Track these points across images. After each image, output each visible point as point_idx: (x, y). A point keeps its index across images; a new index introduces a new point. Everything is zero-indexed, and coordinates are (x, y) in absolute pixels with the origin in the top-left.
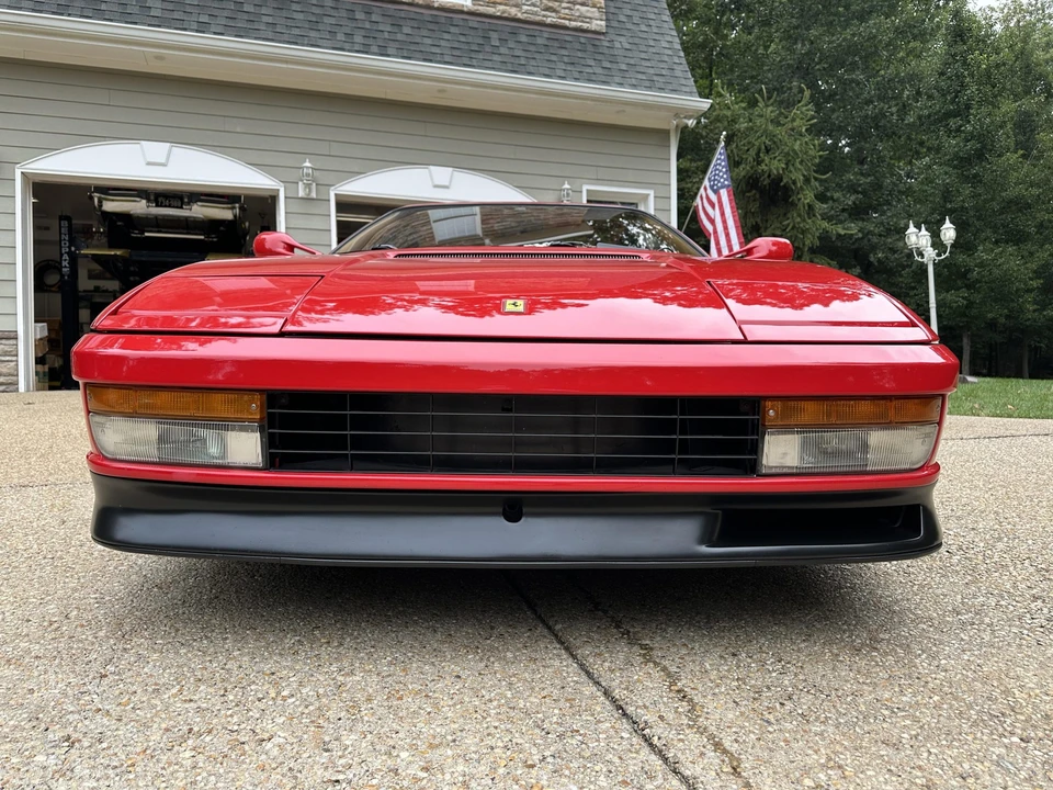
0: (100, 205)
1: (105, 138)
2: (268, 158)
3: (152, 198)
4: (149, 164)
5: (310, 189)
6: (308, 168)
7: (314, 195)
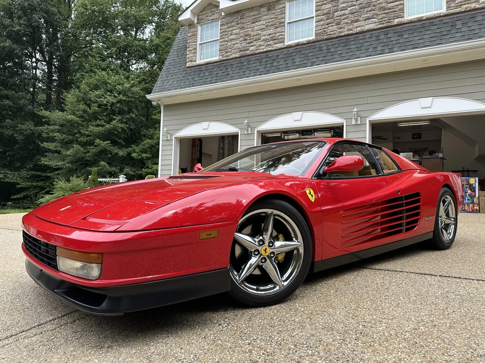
0: (284, 138)
1: (280, 114)
2: (340, 110)
3: (301, 132)
4: (295, 121)
5: (356, 120)
6: (355, 111)
7: (359, 123)
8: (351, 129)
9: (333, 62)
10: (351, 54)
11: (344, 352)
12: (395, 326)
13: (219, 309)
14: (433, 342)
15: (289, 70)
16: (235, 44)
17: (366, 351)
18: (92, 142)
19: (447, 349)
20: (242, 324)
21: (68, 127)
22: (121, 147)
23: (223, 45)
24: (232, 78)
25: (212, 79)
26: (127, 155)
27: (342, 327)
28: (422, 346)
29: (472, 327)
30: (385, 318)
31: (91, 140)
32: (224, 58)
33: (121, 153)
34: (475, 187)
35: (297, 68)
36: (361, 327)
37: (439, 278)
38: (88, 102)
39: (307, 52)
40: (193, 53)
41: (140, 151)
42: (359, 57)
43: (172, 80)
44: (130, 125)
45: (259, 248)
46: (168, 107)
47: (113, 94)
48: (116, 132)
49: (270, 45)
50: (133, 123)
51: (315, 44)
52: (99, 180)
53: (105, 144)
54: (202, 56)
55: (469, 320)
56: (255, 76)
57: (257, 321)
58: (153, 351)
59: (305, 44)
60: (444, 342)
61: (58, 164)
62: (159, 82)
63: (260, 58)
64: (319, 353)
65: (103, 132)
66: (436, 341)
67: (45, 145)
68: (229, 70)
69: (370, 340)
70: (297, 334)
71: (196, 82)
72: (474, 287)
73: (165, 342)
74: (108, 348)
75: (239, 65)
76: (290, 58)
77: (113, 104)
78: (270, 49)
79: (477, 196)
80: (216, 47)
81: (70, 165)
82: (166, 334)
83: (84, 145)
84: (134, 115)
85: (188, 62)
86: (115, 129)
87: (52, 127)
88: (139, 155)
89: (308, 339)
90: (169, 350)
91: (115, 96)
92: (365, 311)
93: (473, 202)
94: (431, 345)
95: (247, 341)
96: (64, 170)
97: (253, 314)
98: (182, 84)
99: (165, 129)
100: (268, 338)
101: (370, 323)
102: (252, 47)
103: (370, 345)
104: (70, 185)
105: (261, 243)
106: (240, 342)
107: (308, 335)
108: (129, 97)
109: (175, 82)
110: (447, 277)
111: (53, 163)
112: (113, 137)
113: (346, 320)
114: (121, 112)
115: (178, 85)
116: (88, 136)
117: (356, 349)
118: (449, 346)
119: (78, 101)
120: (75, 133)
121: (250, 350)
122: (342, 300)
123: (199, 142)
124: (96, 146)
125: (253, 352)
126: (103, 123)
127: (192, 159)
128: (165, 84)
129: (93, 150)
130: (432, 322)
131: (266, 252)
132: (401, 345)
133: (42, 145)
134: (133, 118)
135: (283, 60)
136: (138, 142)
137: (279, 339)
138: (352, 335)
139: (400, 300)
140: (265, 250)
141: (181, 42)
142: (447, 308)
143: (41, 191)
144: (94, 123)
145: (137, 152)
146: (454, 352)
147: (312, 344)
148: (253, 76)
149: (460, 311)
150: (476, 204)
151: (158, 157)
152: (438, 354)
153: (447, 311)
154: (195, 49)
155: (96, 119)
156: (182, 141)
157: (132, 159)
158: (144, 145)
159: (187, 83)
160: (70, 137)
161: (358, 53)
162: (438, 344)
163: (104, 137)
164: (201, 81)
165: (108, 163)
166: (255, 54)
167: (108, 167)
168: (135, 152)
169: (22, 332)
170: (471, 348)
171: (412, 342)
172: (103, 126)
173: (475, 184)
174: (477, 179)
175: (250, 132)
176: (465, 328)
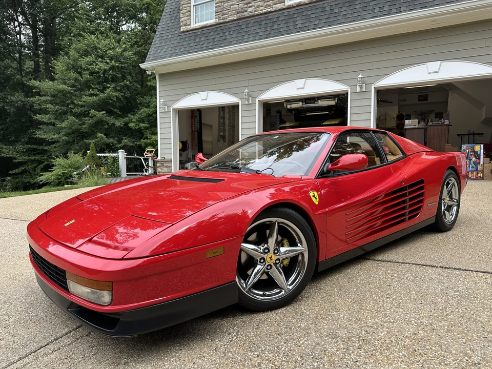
0: (287, 107)
1: (283, 82)
2: (344, 77)
3: (304, 101)
4: (298, 89)
5: (361, 87)
6: (360, 78)
7: (364, 90)
8: (355, 97)
9: (337, 24)
10: (356, 14)
11: (348, 363)
12: (396, 330)
13: (228, 315)
14: (431, 349)
15: (291, 33)
16: (232, 5)
17: (368, 361)
18: (87, 113)
19: (444, 357)
20: (250, 333)
21: (60, 98)
22: (118, 116)
23: (219, 6)
24: (230, 44)
25: (208, 45)
26: (124, 125)
27: (346, 334)
28: (420, 354)
29: (468, 331)
30: (387, 322)
31: (86, 111)
32: (221, 21)
33: (118, 124)
34: (480, 154)
35: (299, 32)
36: (363, 333)
37: (439, 270)
38: (79, 70)
39: (309, 13)
40: (187, 16)
41: (137, 120)
42: (365, 19)
43: (166, 47)
44: (124, 93)
45: (265, 256)
46: (164, 76)
47: (105, 60)
48: (111, 101)
49: (270, 5)
50: (128, 90)
51: (317, 4)
52: (98, 155)
53: (100, 114)
54: (197, 19)
55: (466, 322)
56: (255, 40)
57: (265, 328)
58: (167, 367)
59: (307, 4)
60: (441, 349)
61: (53, 137)
62: (153, 49)
63: (259, 20)
64: (324, 365)
65: (98, 102)
66: (434, 348)
67: (38, 117)
68: (227, 34)
69: (372, 349)
70: (303, 343)
71: (192, 48)
72: (473, 281)
73: (178, 356)
74: (124, 364)
75: (237, 28)
76: (292, 20)
77: (105, 71)
78: (269, 10)
79: (482, 163)
80: (212, 8)
81: (67, 138)
82: (179, 346)
83: (78, 116)
84: (128, 82)
85: (182, 26)
86: (109, 98)
87: (43, 98)
88: (137, 125)
89: (313, 349)
90: (183, 366)
91: (106, 62)
92: (368, 313)
93: (477, 170)
94: (429, 352)
95: (256, 353)
96: (61, 143)
97: (261, 320)
98: (177, 51)
99: (162, 100)
100: (276, 349)
101: (372, 327)
102: (250, 8)
103: (372, 355)
104: (69, 161)
105: (266, 251)
106: (249, 354)
107: (314, 344)
108: (122, 63)
109: (170, 49)
110: (447, 268)
111: (49, 136)
112: (109, 107)
113: (350, 324)
114: (114, 80)
115: (173, 52)
116: (82, 106)
117: (359, 360)
118: (446, 354)
119: (68, 69)
120: (68, 104)
121: (259, 363)
122: (345, 300)
123: (198, 112)
124: (91, 117)
125: (262, 365)
126: (96, 92)
127: (192, 131)
128: (158, 52)
129: (89, 121)
130: (431, 325)
131: (271, 260)
132: (401, 354)
133: (35, 117)
134: (126, 85)
135: (284, 22)
136: (134, 111)
137: (286, 349)
138: (355, 342)
139: (401, 299)
140: (271, 258)
141: (174, 4)
142: (445, 308)
143: (39, 165)
144: (87, 93)
145: (135, 122)
146: (450, 360)
147: (317, 355)
148: (252, 41)
149: (458, 311)
150: (480, 171)
151: (156, 127)
152: (435, 363)
153: (446, 312)
154: (189, 11)
155: (89, 88)
156: (180, 113)
157: (130, 129)
158: (141, 114)
159: (182, 50)
160: (64, 108)
161: (364, 13)
162: (436, 352)
163: (100, 107)
164: (196, 47)
165: (105, 134)
166: (254, 16)
167: (106, 139)
168: (132, 122)
169: (40, 349)
170: (467, 355)
171: (411, 349)
172: (96, 95)
173: (480, 151)
174: (482, 145)
175: (251, 102)
176: (462, 332)
